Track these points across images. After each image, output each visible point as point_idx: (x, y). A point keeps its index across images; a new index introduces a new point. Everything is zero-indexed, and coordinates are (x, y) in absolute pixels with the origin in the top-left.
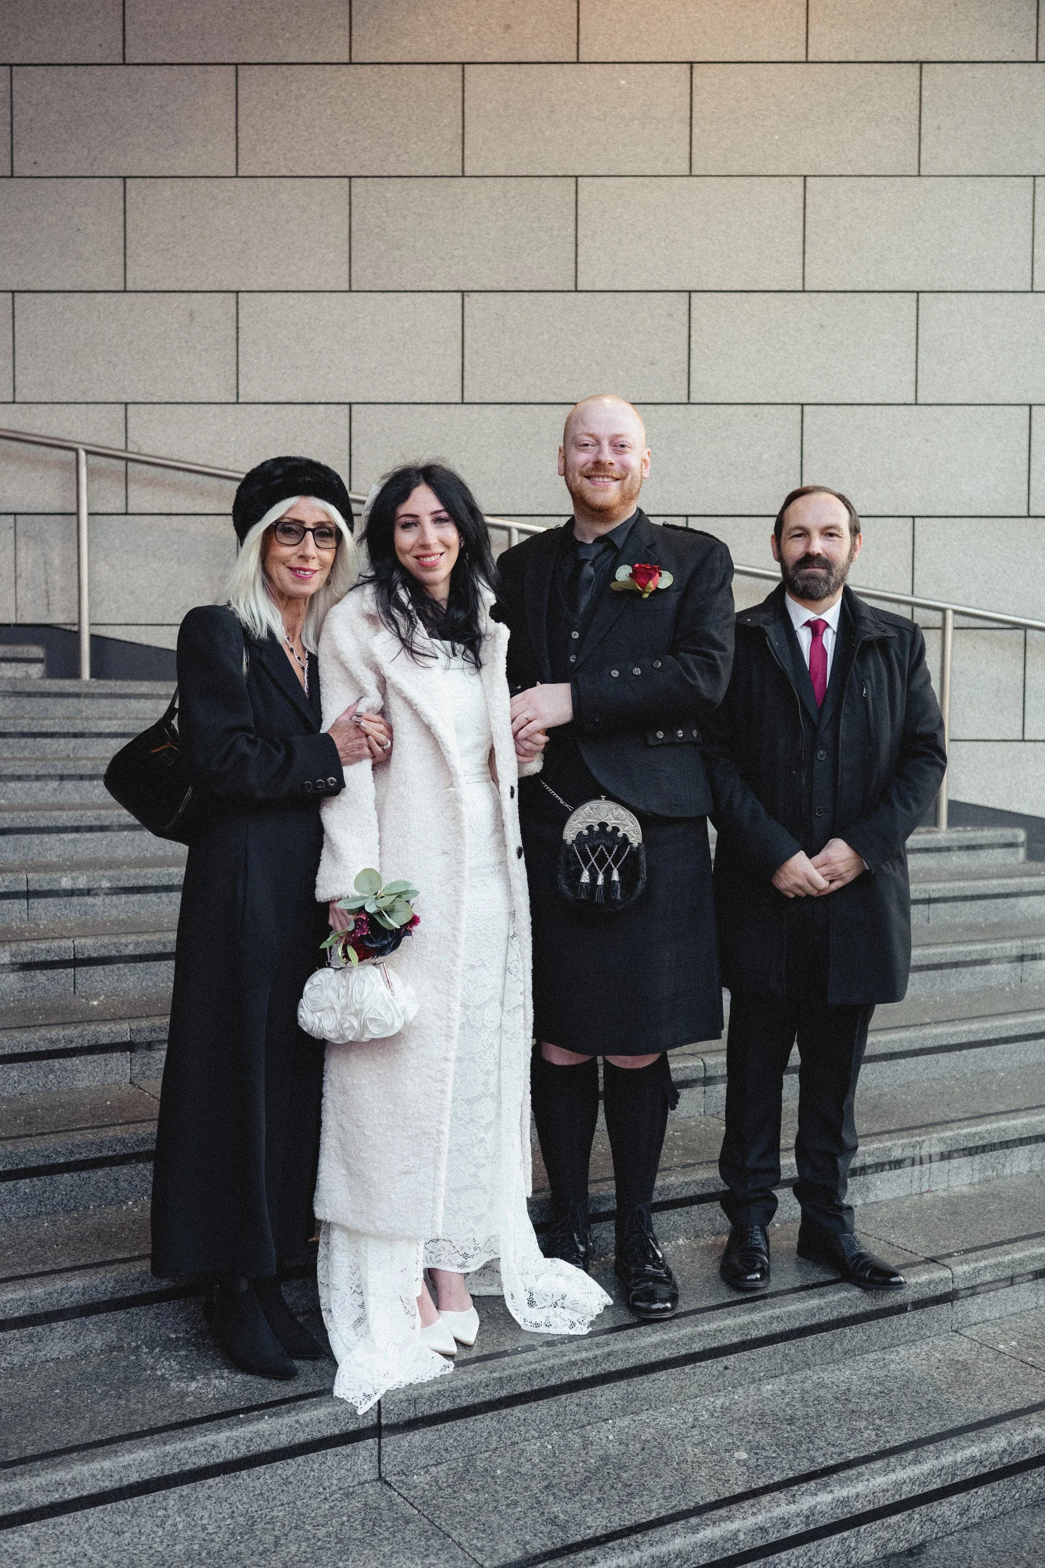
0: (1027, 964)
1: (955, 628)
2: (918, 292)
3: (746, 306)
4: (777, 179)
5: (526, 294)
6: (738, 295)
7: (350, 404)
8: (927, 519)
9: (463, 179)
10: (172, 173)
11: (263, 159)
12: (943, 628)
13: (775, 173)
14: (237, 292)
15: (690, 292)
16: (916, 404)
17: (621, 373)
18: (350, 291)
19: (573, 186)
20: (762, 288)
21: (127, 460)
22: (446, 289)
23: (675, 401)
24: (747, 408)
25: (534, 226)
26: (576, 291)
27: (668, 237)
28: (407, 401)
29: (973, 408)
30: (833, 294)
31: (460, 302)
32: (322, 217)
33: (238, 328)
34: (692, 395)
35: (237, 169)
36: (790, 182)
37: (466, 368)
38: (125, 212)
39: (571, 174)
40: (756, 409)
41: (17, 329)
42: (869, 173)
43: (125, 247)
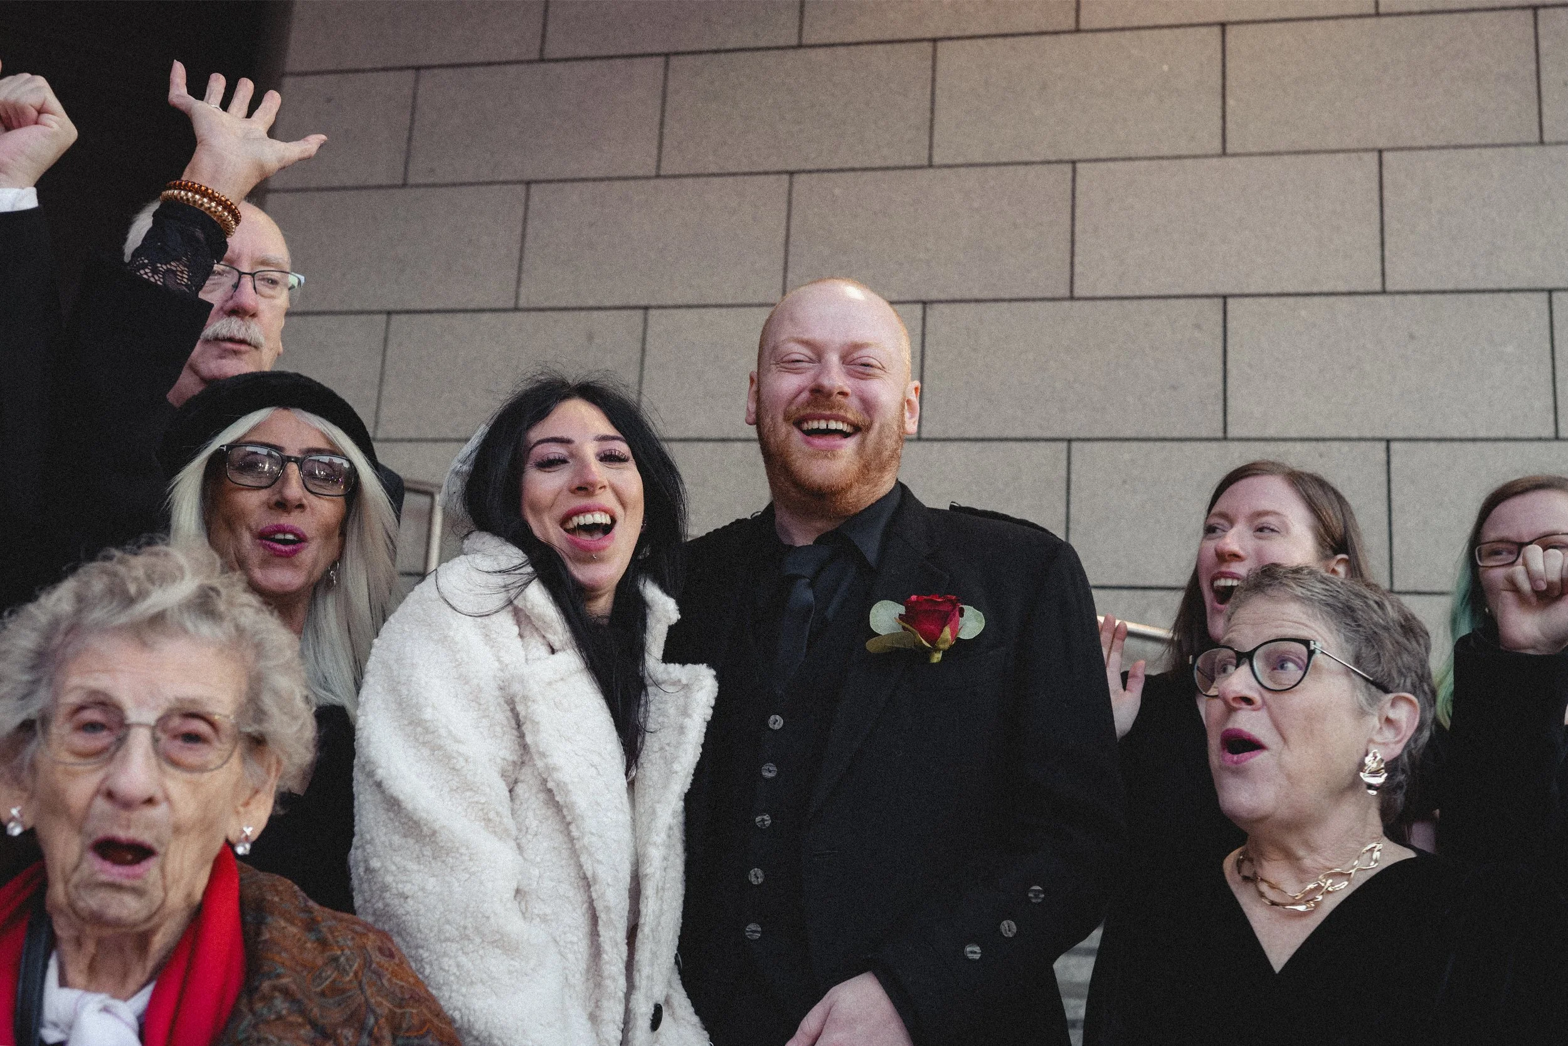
2: (1549, 291)
3: (1303, 313)
4: (1341, 156)
5: (1005, 305)
6: (1291, 301)
9: (930, 170)
10: (583, 177)
11: (690, 156)
13: (1338, 148)
14: (646, 308)
15: (1224, 297)
16: (1557, 439)
17: (1131, 400)
19: (1070, 172)
20: (1325, 289)
22: (902, 298)
23: (1204, 434)
24: (1307, 445)
25: (1019, 221)
26: (1072, 298)
27: (1195, 230)
30: (1427, 296)
31: (920, 314)
32: (754, 219)
33: (643, 350)
34: (1230, 429)
35: (658, 167)
36: (1360, 159)
38: (525, 220)
39: (1066, 158)
40: (1321, 446)
41: (389, 353)
42: (1470, 142)
43: (521, 259)
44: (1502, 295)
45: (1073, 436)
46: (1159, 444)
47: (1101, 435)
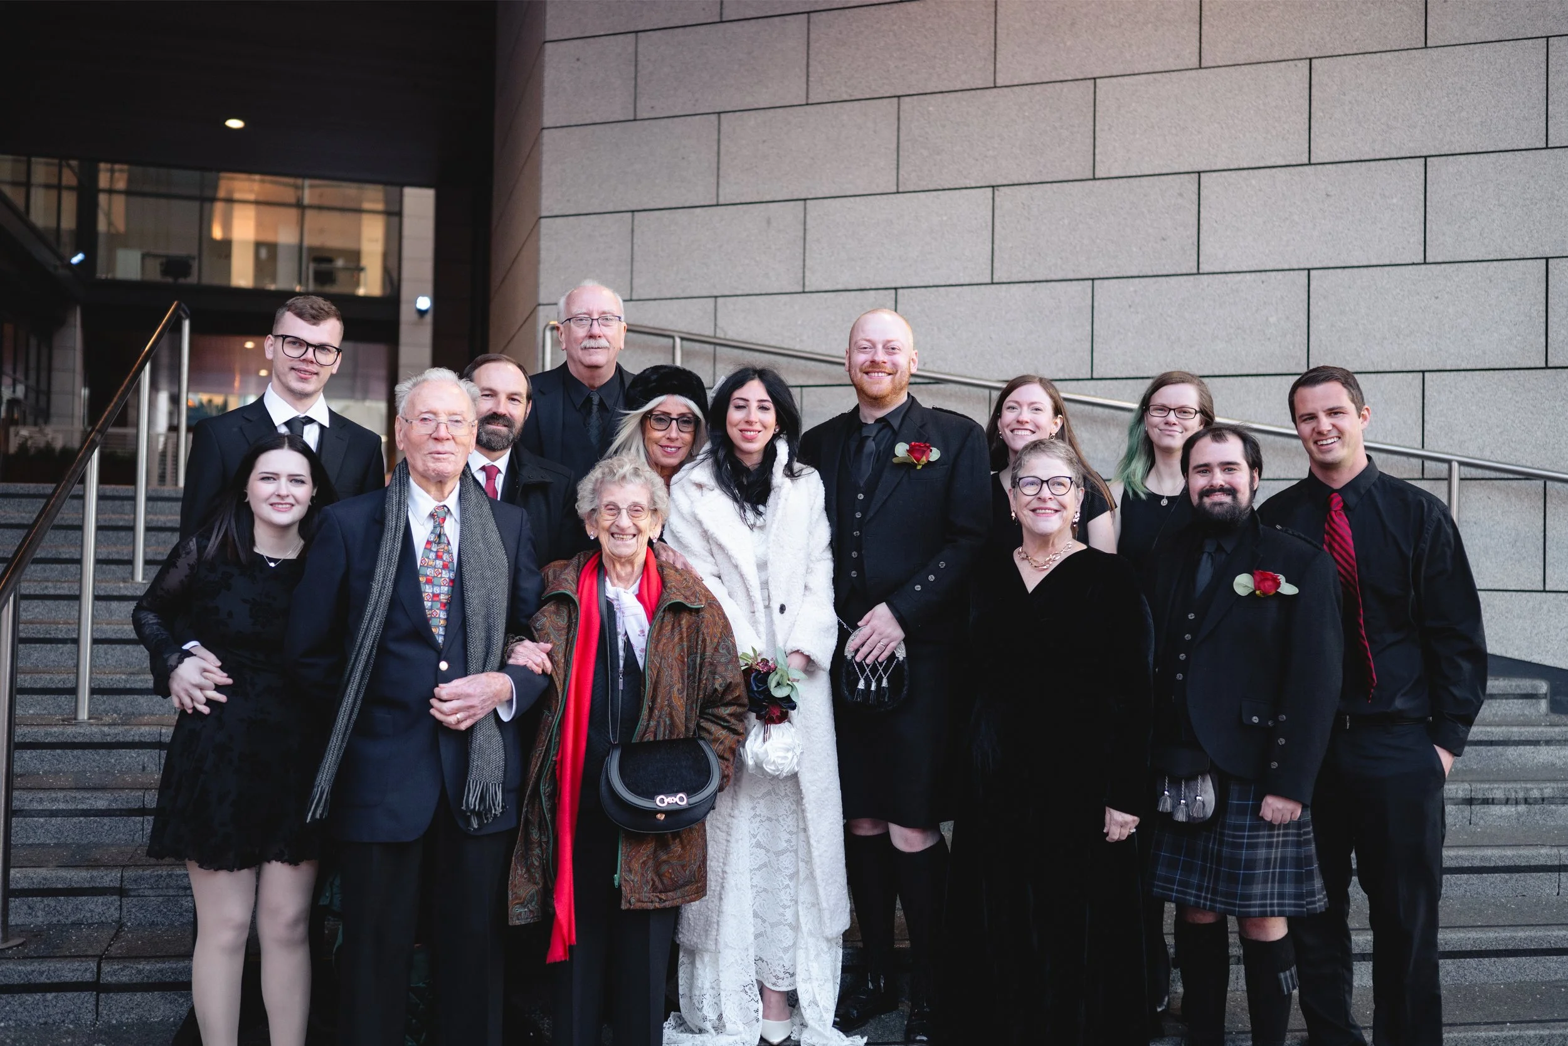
0: (1476, 808)
1: (1461, 479)
2: (1426, 157)
3: (1254, 182)
4: (1282, 64)
5: (1049, 185)
6: (1245, 172)
7: (896, 289)
8: (1438, 373)
9: (995, 90)
10: (756, 106)
11: (829, 88)
12: (1449, 479)
13: (1280, 59)
14: (805, 200)
15: (1199, 173)
16: (1425, 263)
17: (1134, 249)
18: (898, 192)
19: (1092, 86)
20: (1269, 164)
21: (715, 344)
22: (979, 185)
23: (1184, 272)
24: (1253, 274)
25: (1057, 124)
26: (1094, 179)
27: (1179, 125)
28: (943, 284)
29: (1484, 264)
30: (1340, 165)
31: (991, 195)
32: (875, 132)
33: (805, 229)
34: (1201, 266)
35: (807, 98)
36: (1295, 66)
37: (996, 253)
38: (719, 140)
39: (1090, 76)
40: (1263, 276)
41: (635, 241)
42: (1374, 50)
43: (718, 169)
44: (1392, 161)
45: (1096, 276)
46: (1154, 279)
47: (1115, 275)
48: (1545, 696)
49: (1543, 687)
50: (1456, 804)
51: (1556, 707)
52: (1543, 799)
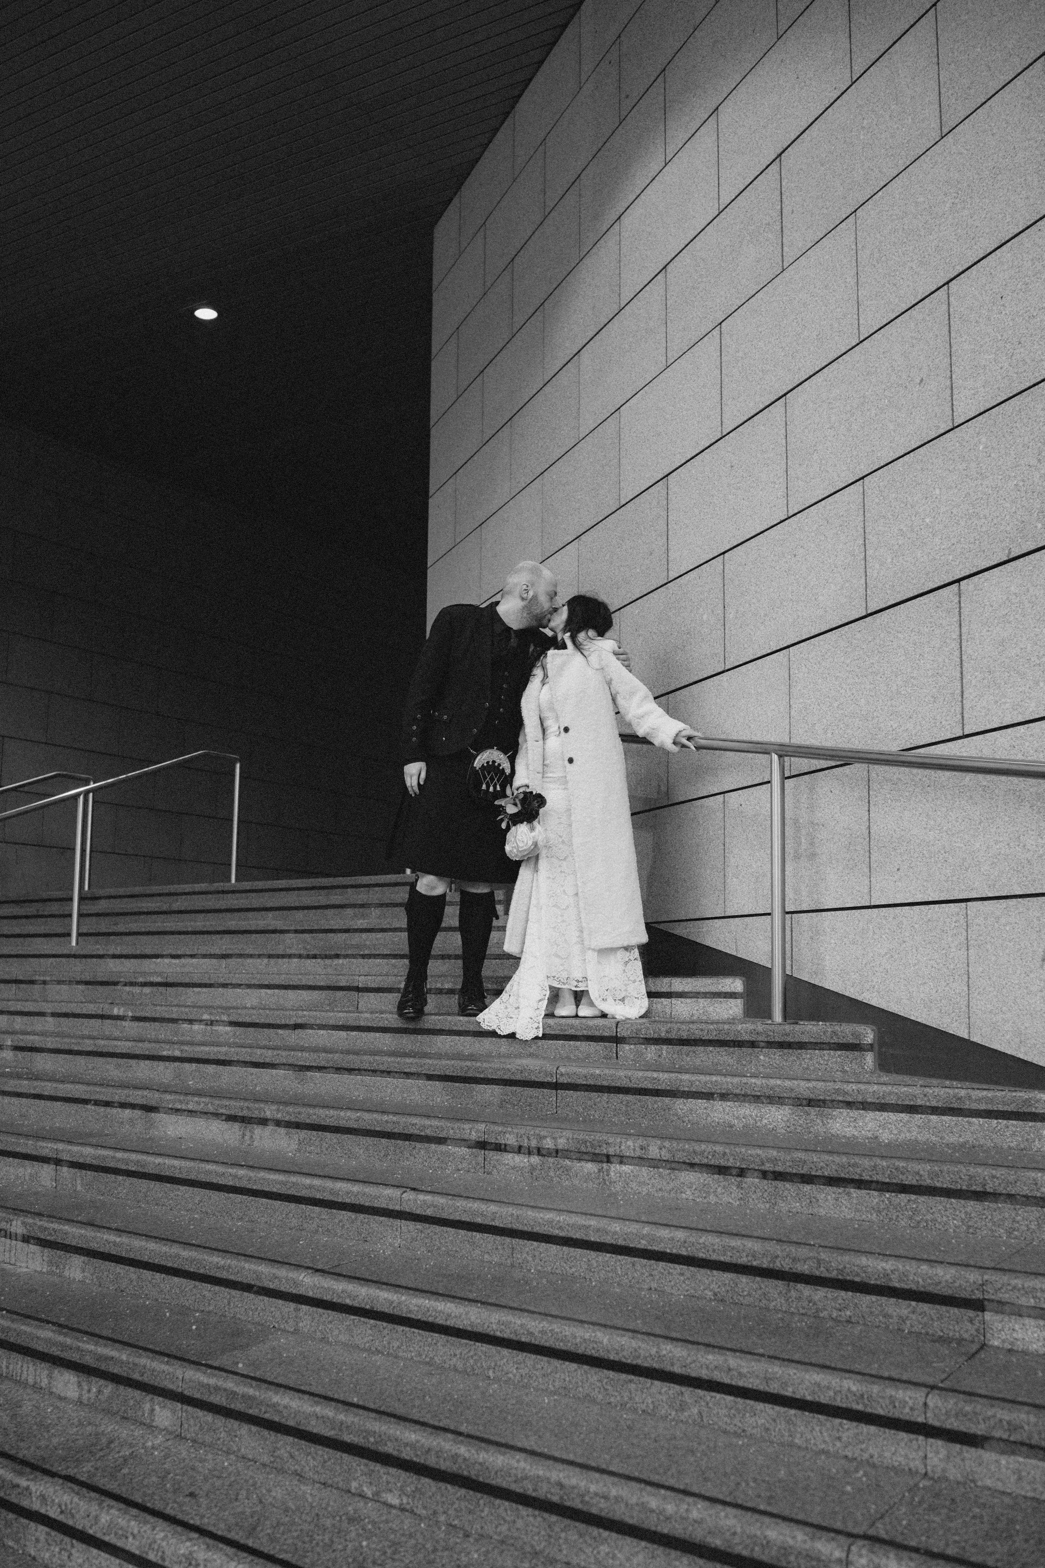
48: (871, 1047)
49: (868, 1035)
50: (469, 1147)
51: (885, 1064)
52: (557, 1151)
